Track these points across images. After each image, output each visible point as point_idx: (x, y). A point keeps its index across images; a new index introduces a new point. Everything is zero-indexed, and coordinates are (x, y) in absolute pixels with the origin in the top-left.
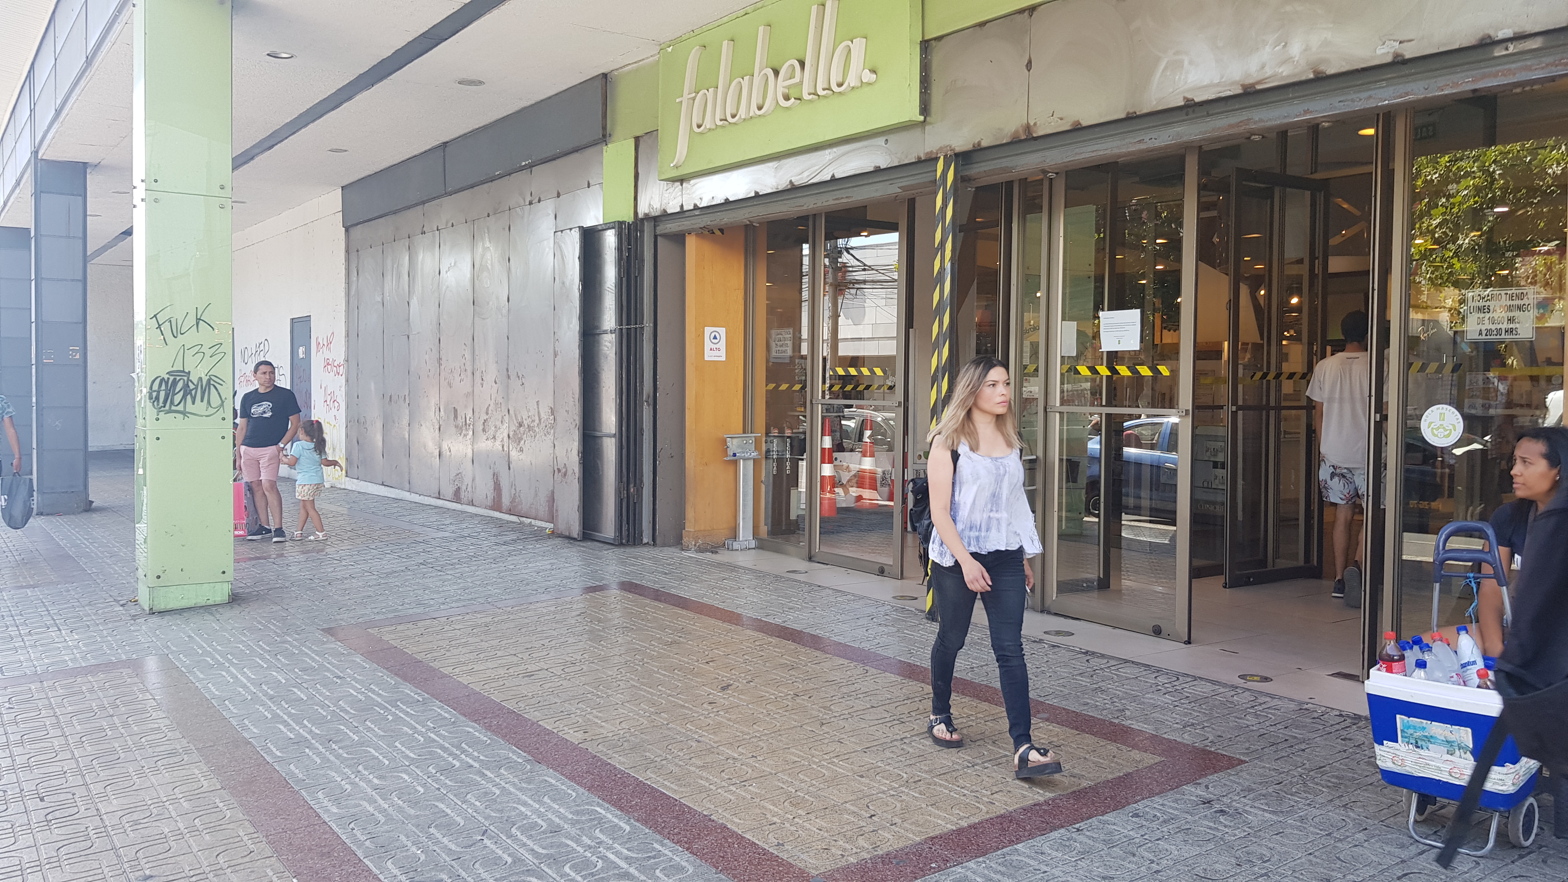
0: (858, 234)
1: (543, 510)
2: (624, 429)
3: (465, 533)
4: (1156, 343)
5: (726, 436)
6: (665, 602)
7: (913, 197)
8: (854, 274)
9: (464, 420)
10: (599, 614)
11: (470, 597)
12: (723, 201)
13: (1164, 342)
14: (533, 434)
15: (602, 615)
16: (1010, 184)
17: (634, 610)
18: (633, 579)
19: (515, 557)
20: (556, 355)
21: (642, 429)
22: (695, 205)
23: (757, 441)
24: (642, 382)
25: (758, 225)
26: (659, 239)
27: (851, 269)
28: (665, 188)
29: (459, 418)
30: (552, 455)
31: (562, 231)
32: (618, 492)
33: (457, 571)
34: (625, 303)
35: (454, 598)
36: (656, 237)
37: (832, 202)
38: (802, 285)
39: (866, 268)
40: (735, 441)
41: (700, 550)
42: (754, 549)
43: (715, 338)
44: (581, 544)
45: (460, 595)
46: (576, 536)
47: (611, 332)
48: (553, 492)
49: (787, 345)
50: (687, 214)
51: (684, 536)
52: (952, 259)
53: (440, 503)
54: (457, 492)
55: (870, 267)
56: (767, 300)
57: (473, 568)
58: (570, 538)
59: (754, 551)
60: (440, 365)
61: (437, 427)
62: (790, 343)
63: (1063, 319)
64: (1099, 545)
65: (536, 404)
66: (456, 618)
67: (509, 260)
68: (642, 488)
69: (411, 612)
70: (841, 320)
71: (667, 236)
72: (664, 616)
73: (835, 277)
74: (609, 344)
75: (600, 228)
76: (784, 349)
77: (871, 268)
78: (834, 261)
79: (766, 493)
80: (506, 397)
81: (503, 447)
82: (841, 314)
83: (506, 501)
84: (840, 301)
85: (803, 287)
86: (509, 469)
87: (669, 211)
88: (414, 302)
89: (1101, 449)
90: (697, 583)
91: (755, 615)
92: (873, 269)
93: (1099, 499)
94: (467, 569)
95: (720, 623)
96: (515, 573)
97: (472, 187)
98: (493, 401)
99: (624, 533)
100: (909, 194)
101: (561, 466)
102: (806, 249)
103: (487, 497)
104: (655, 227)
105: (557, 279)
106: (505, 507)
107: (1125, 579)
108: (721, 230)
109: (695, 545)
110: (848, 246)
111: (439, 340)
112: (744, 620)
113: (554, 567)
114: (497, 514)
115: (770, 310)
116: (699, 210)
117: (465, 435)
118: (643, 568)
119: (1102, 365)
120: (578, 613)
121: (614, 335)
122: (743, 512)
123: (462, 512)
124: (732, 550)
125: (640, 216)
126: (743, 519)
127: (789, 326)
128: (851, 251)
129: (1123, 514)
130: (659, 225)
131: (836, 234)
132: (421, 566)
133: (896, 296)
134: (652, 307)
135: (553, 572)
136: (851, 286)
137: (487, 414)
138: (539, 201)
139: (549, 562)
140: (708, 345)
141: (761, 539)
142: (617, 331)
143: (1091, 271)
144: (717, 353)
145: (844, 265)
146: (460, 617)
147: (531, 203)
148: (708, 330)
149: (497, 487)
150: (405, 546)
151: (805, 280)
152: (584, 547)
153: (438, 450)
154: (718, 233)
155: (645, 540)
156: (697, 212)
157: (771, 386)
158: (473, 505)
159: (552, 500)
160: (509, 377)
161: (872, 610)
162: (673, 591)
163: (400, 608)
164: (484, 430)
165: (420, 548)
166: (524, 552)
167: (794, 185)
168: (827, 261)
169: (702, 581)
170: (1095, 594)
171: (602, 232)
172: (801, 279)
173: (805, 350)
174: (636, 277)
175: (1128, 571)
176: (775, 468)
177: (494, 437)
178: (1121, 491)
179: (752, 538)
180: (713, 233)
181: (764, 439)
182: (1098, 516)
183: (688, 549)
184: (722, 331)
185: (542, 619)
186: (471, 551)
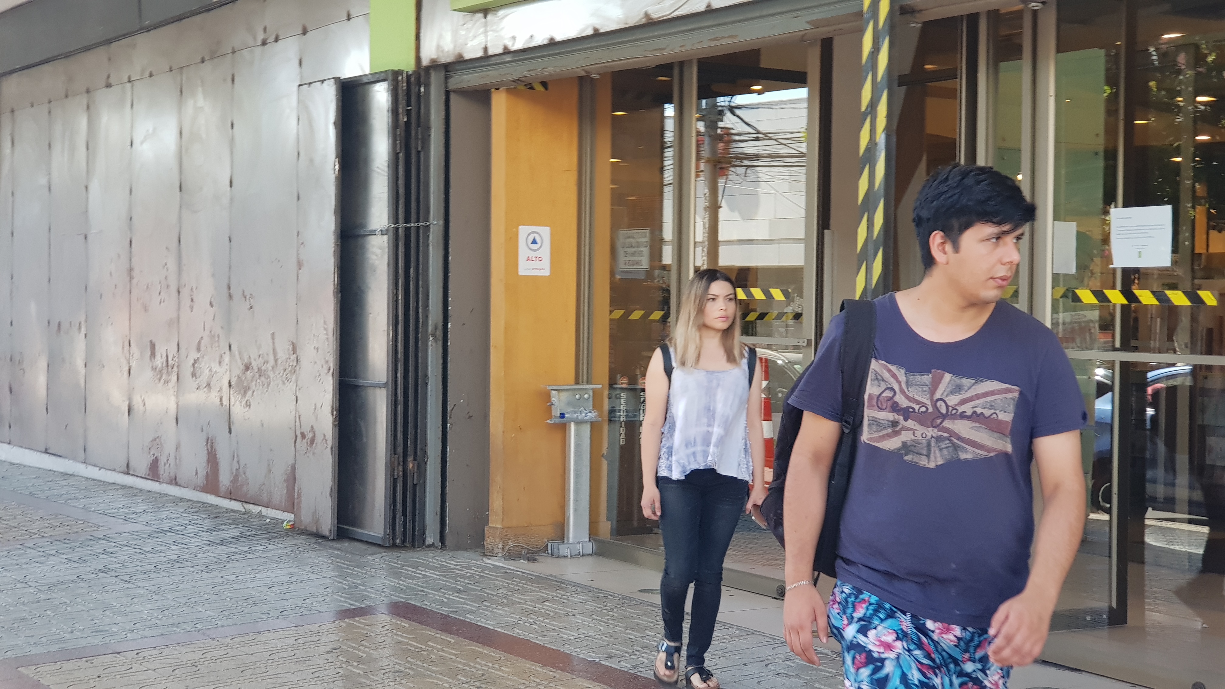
0: (747, 91)
1: (279, 492)
2: (399, 375)
3: (165, 527)
4: (1197, 251)
5: (549, 388)
6: (457, 633)
7: (829, 36)
8: (742, 145)
9: (165, 359)
10: (359, 650)
11: (171, 621)
12: (546, 42)
13: (1211, 250)
14: (265, 382)
15: (364, 652)
16: (973, 19)
17: (411, 645)
18: (410, 599)
19: (237, 564)
20: (300, 265)
21: (426, 376)
22: (506, 48)
23: (596, 394)
24: (426, 306)
25: (597, 77)
26: (453, 97)
27: (737, 138)
28: (461, 23)
29: (158, 357)
30: (294, 412)
31: (310, 84)
32: (391, 469)
33: (153, 582)
34: (402, 191)
35: (147, 623)
36: (447, 93)
37: (706, 44)
38: (662, 161)
39: (758, 136)
40: (564, 396)
41: (511, 556)
42: (591, 555)
43: (534, 242)
44: (336, 545)
45: (157, 618)
46: (326, 533)
47: (382, 232)
48: (293, 468)
49: (640, 254)
50: (494, 60)
51: (487, 535)
52: (887, 129)
53: (128, 480)
54: (154, 466)
55: (765, 134)
56: (613, 182)
57: (176, 579)
58: (318, 536)
59: (590, 559)
60: (131, 278)
61: (126, 369)
62: (646, 251)
63: (1056, 218)
64: (1110, 556)
65: (270, 337)
66: (150, 653)
67: (232, 125)
68: (426, 463)
69: (83, 643)
70: (723, 213)
71: (465, 93)
72: (455, 655)
73: (714, 150)
74: (379, 251)
75: (365, 80)
76: (636, 259)
77: (767, 136)
78: (712, 125)
79: (610, 472)
80: (228, 326)
81: (221, 399)
82: (724, 204)
83: (225, 479)
84: (721, 185)
85: (666, 163)
86: (230, 432)
87: (467, 56)
88: (95, 186)
89: (1113, 410)
90: (506, 606)
91: (591, 656)
92: (770, 139)
93: (1110, 487)
94: (167, 580)
95: (538, 668)
96: (236, 586)
97: (179, 19)
98: (207, 332)
99: (399, 529)
100: (824, 32)
101: (306, 429)
102: (669, 110)
103: (197, 474)
104: (447, 78)
105: (302, 154)
106: (223, 488)
107: (1150, 610)
108: (544, 84)
109: (503, 549)
110: (732, 104)
111: (131, 242)
112: (575, 663)
113: (294, 579)
114: (211, 499)
115: (617, 198)
116: (510, 55)
117: (167, 382)
118: (425, 583)
119: (1113, 287)
120: (328, 648)
121: (385, 238)
122: (576, 501)
123: (162, 495)
124: (558, 557)
125: (425, 62)
126: (575, 510)
127: (644, 226)
128: (738, 112)
129: (1150, 509)
130: (451, 77)
131: (715, 87)
132: (101, 575)
133: (803, 178)
134: (443, 196)
135: (292, 587)
136: (738, 163)
137: (199, 350)
138: (277, 40)
139: (286, 571)
140: (524, 251)
141: (602, 542)
142: (391, 233)
143: (1100, 143)
144: (536, 264)
145: (728, 132)
146: (155, 652)
147: (264, 43)
148: (524, 231)
149: (212, 459)
150: (78, 544)
151: (669, 153)
152: (338, 549)
153: (127, 403)
154: (539, 88)
155: (429, 540)
156: (508, 58)
157: (618, 314)
158: (177, 484)
159: (292, 478)
160: (230, 296)
161: (767, 652)
162: (470, 618)
163: (68, 636)
164: (194, 374)
165: (99, 547)
166: (250, 556)
167: (651, 19)
168: (701, 126)
169: (512, 603)
170: (1104, 632)
171: (367, 86)
172: (662, 153)
173: (668, 256)
174: (419, 152)
175: (1156, 598)
176: (623, 436)
177: (209, 385)
178: (1144, 475)
179: (587, 539)
180: (532, 88)
181: (606, 393)
182: (1109, 511)
183: (492, 555)
184: (545, 232)
185: (276, 657)
186: (174, 552)
